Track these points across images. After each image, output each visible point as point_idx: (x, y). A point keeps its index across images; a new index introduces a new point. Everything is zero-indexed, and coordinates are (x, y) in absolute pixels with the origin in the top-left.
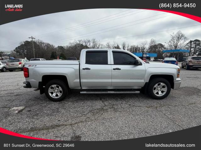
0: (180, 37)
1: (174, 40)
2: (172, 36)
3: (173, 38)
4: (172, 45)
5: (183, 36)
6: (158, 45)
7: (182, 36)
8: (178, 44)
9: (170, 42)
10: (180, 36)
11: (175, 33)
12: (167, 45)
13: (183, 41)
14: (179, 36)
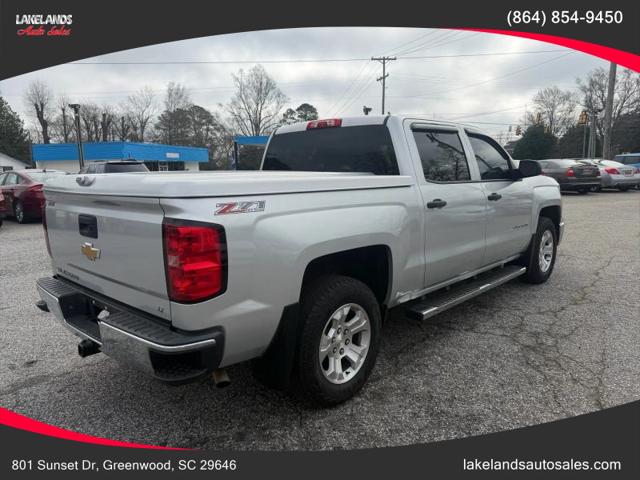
0: (263, 88)
1: (246, 97)
2: (237, 79)
3: (242, 88)
4: (244, 115)
5: (273, 88)
6: (190, 112)
7: (270, 85)
8: (262, 117)
9: (234, 103)
10: (264, 85)
11: (246, 72)
12: (229, 115)
13: (274, 104)
14: (261, 84)
